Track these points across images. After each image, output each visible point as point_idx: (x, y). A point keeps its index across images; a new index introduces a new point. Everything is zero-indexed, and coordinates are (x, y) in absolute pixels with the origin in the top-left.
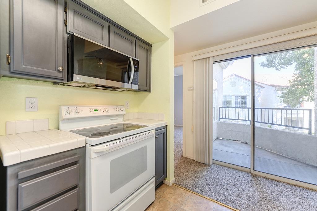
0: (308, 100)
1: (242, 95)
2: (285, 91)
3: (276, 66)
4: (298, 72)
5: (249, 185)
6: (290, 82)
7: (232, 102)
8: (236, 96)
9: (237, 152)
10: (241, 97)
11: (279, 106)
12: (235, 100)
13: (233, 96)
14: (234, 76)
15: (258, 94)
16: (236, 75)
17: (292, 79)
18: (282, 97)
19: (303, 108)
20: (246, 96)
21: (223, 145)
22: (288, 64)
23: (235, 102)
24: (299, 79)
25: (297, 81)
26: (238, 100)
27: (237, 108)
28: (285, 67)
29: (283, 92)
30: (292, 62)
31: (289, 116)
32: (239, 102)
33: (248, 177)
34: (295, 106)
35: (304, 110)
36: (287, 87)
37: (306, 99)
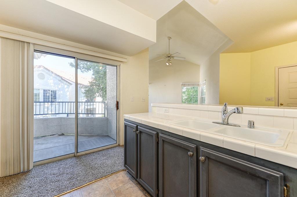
0: (98, 96)
1: (52, 90)
2: (87, 89)
3: (81, 69)
4: (94, 77)
5: (76, 166)
6: (90, 83)
7: (40, 96)
8: (44, 90)
9: (57, 145)
10: (50, 91)
11: (82, 100)
12: (44, 93)
13: (40, 90)
14: (41, 68)
15: (67, 89)
16: (45, 68)
17: (91, 80)
18: (85, 93)
19: (96, 101)
20: (56, 91)
21: (38, 144)
22: (89, 70)
23: (44, 96)
24: (94, 81)
25: (93, 83)
26: (48, 95)
27: (45, 102)
28: (87, 71)
29: (85, 89)
30: (91, 69)
31: (89, 107)
32: (49, 96)
33: (74, 160)
34: (92, 100)
35: (96, 102)
36: (88, 86)
37: (98, 95)
